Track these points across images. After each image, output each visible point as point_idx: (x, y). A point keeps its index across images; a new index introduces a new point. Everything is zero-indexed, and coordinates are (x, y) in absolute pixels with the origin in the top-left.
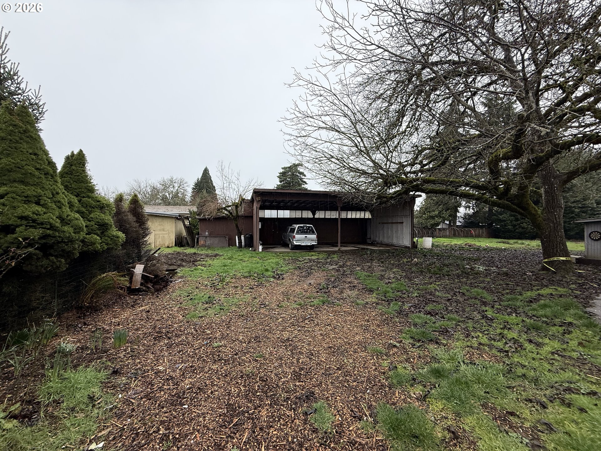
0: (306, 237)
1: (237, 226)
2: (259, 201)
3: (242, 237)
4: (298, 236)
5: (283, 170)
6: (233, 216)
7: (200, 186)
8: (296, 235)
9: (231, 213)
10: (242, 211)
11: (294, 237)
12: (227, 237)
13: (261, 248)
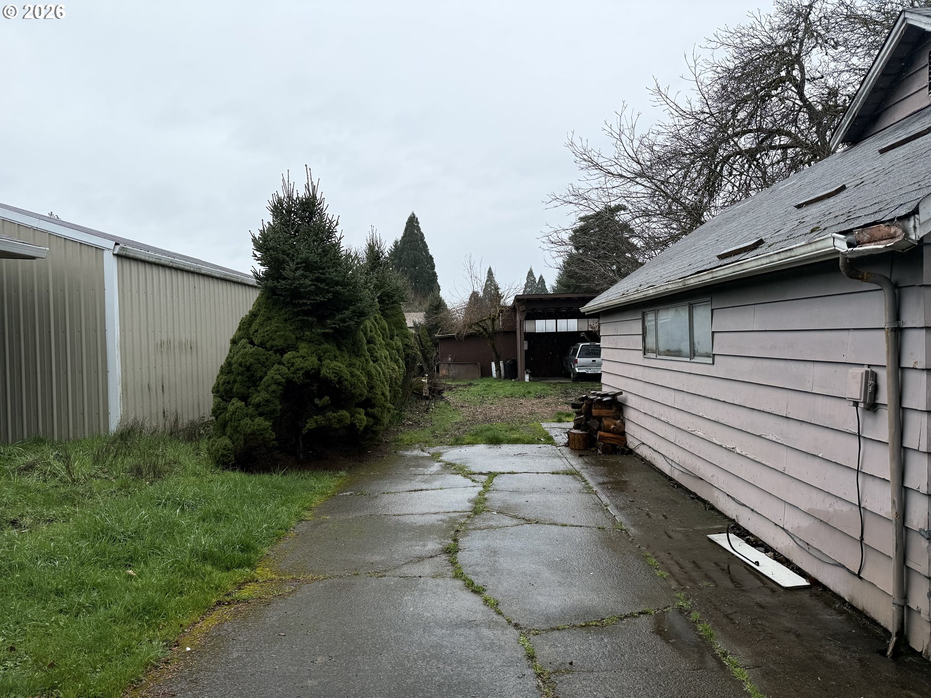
0: (595, 361)
1: (493, 346)
2: (524, 311)
3: (501, 364)
4: (581, 361)
5: (582, 223)
6: (487, 333)
7: (400, 259)
8: (579, 359)
9: (485, 330)
10: (499, 324)
11: (576, 361)
12: (479, 364)
13: (527, 377)
